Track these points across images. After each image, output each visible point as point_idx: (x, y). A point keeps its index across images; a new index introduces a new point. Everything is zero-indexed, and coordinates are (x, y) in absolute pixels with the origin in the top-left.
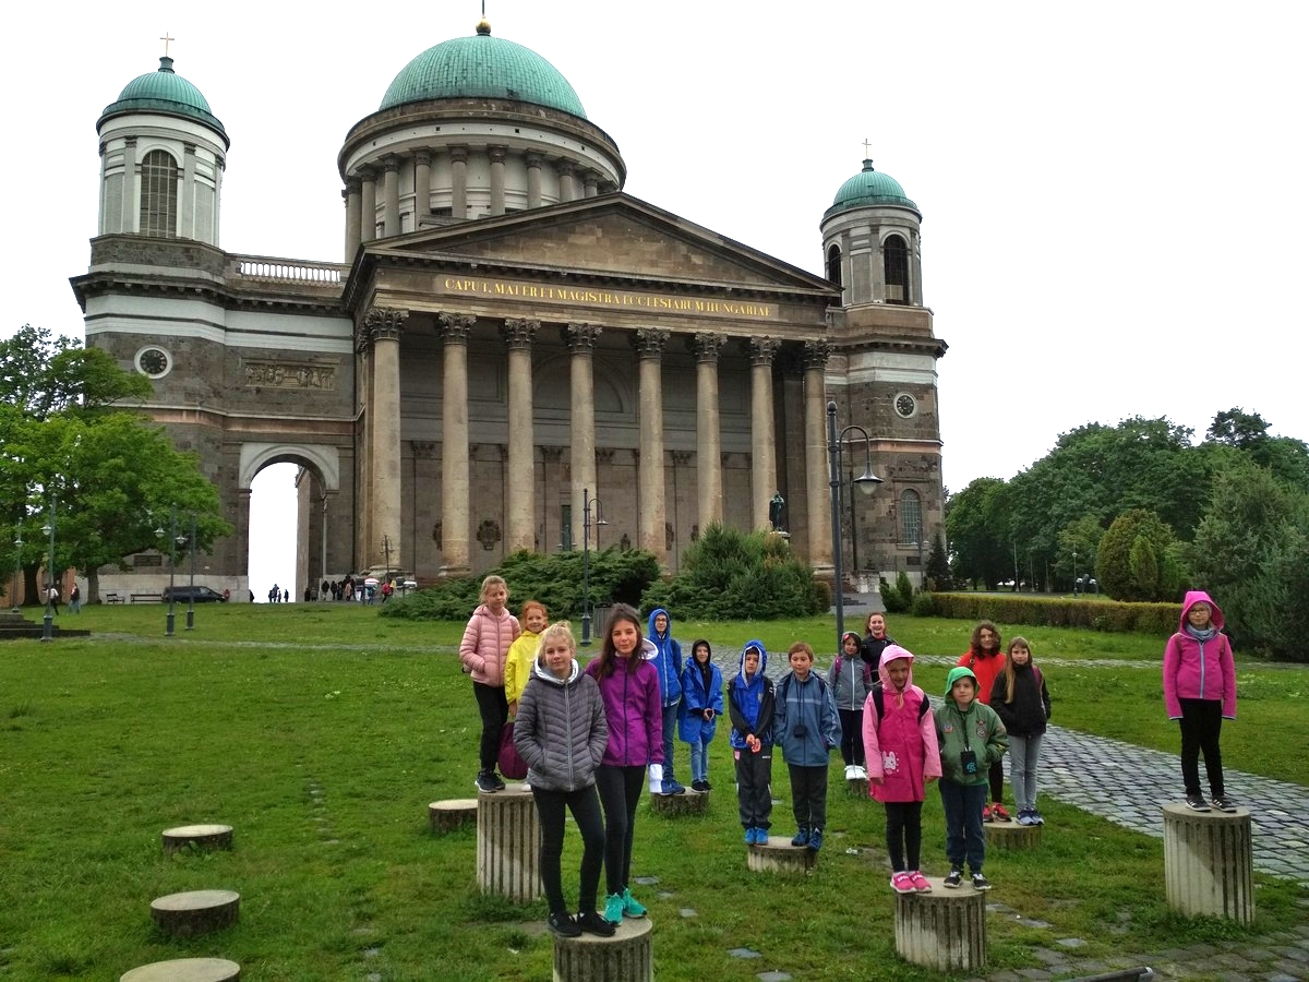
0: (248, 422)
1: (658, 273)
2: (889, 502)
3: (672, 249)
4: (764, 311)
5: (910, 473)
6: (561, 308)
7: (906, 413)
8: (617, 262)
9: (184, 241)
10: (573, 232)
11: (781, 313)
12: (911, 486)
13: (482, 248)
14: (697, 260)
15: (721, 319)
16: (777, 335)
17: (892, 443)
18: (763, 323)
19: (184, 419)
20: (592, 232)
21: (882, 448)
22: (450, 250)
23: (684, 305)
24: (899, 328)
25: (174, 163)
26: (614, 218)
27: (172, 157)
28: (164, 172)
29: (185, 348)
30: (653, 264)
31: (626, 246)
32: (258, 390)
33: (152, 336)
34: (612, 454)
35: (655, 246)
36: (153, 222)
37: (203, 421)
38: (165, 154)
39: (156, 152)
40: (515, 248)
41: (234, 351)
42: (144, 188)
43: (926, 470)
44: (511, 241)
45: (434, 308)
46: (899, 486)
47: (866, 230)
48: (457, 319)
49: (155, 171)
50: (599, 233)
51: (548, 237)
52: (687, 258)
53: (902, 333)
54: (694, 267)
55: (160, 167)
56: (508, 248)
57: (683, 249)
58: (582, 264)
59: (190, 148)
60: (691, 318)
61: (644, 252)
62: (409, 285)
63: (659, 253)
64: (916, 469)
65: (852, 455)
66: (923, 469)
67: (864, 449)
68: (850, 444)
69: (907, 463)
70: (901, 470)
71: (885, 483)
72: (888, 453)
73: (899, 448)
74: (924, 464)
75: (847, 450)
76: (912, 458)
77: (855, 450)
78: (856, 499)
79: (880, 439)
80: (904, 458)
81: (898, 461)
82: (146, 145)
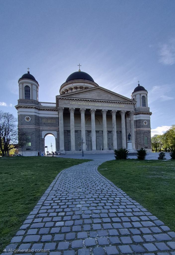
0: (43, 128)
7: (145, 124)
11: (126, 106)
12: (146, 136)
15: (116, 107)
18: (123, 108)
23: (110, 105)
27: (29, 87)
29: (32, 116)
32: (44, 123)
33: (27, 115)
34: (99, 131)
41: (40, 117)
42: (25, 91)
55: (27, 88)
59: (32, 85)
64: (147, 133)
65: (137, 131)
66: (148, 133)
67: (139, 130)
68: (136, 129)
69: (146, 132)
70: (145, 133)
71: (142, 135)
72: (143, 131)
73: (144, 130)
74: (148, 132)
75: (136, 130)
76: (146, 131)
77: (137, 130)
78: (137, 138)
79: (141, 128)
80: (145, 131)
81: (144, 132)
82: (25, 85)
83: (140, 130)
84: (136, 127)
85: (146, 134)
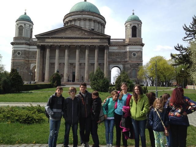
0: (32, 61)
1: (80, 36)
2: (130, 71)
3: (82, 32)
4: (97, 41)
5: (135, 66)
6: (64, 42)
7: (134, 56)
8: (73, 35)
9: (23, 37)
10: (66, 31)
11: (100, 40)
12: (134, 68)
13: (52, 35)
14: (86, 33)
15: (89, 42)
16: (99, 44)
17: (131, 61)
18: (97, 42)
19: (22, 61)
20: (69, 31)
21: (129, 62)
22: (47, 35)
23: (84, 41)
24: (134, 41)
25: (23, 27)
26: (73, 28)
29: (23, 51)
30: (79, 35)
31: (74, 32)
32: (33, 56)
35: (79, 32)
37: (25, 61)
40: (57, 34)
41: (30, 51)
42: (19, 31)
43: (138, 65)
44: (56, 33)
45: (45, 44)
46: (132, 68)
47: (129, 25)
48: (48, 45)
49: (20, 28)
50: (70, 31)
51: (62, 32)
52: (84, 33)
53: (134, 42)
54: (85, 35)
56: (56, 34)
57: (84, 32)
58: (67, 36)
59: (25, 25)
60: (84, 43)
61: (77, 33)
62: (42, 41)
63: (80, 33)
69: (134, 64)
71: (130, 68)
79: (129, 60)
81: (132, 64)
82: (19, 25)
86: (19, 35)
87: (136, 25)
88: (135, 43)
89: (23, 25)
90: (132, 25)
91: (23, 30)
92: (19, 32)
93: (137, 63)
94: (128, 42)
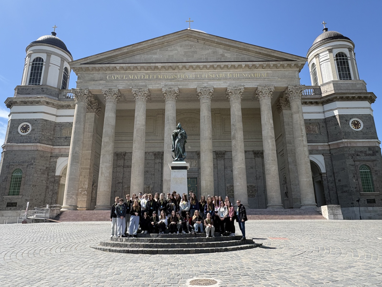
0: (60, 150)
3: (215, 52)
4: (265, 74)
6: (159, 83)
7: (357, 128)
9: (42, 86)
12: (364, 163)
16: (272, 85)
18: (264, 80)
19: (33, 149)
20: (176, 49)
21: (345, 145)
25: (43, 61)
27: (42, 59)
28: (39, 64)
29: (37, 122)
32: (66, 138)
33: (25, 119)
36: (33, 81)
38: (40, 58)
39: (37, 58)
41: (59, 124)
42: (32, 70)
43: (372, 155)
45: (101, 87)
46: (357, 163)
47: (327, 53)
49: (36, 64)
50: (179, 49)
52: (223, 54)
53: (351, 91)
55: (38, 62)
57: (221, 51)
59: (49, 55)
64: (366, 155)
65: (330, 150)
66: (370, 155)
67: (335, 147)
68: (329, 145)
69: (361, 152)
70: (358, 155)
71: (350, 162)
72: (349, 148)
73: (355, 145)
74: (371, 152)
75: (327, 148)
76: (362, 149)
77: (331, 148)
78: (335, 171)
79: (343, 140)
80: (359, 150)
81: (355, 151)
82: (35, 56)
83: (342, 146)
84: (328, 138)
85: (363, 157)
86: (30, 82)
87: (346, 51)
88: (353, 93)
89: (44, 56)
90: (336, 51)
91: (41, 70)
92: (31, 73)
93: (370, 148)
94: (333, 92)
